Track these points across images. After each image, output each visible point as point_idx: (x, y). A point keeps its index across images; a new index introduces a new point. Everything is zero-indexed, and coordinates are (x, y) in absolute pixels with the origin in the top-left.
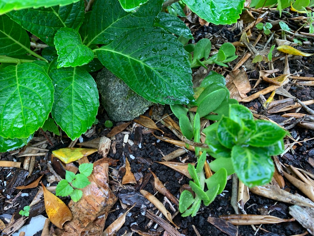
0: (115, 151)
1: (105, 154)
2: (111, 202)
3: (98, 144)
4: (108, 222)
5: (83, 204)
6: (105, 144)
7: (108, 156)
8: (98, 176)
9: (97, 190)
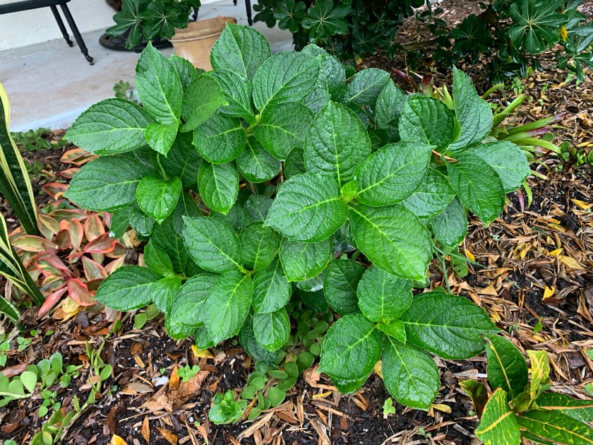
0: (222, 365)
1: (216, 364)
2: (197, 394)
3: (218, 354)
4: (187, 403)
5: (186, 385)
6: (221, 357)
7: (217, 365)
8: (200, 376)
9: (196, 383)
